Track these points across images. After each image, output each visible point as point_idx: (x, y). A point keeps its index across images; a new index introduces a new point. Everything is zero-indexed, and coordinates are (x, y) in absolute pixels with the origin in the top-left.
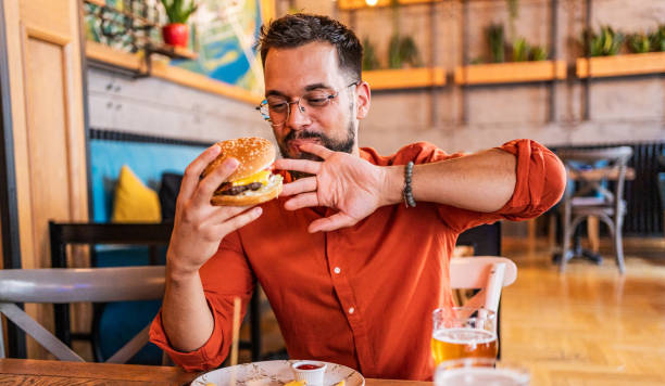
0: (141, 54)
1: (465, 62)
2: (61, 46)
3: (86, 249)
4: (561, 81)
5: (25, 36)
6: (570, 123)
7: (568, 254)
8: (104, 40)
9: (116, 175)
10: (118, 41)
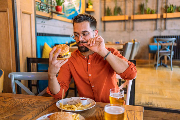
0: (50, 13)
1: (134, 14)
2: (30, 15)
3: (36, 64)
4: (159, 19)
5: (21, 13)
6: (161, 30)
7: (158, 65)
8: (41, 10)
9: (43, 45)
10: (44, 11)
